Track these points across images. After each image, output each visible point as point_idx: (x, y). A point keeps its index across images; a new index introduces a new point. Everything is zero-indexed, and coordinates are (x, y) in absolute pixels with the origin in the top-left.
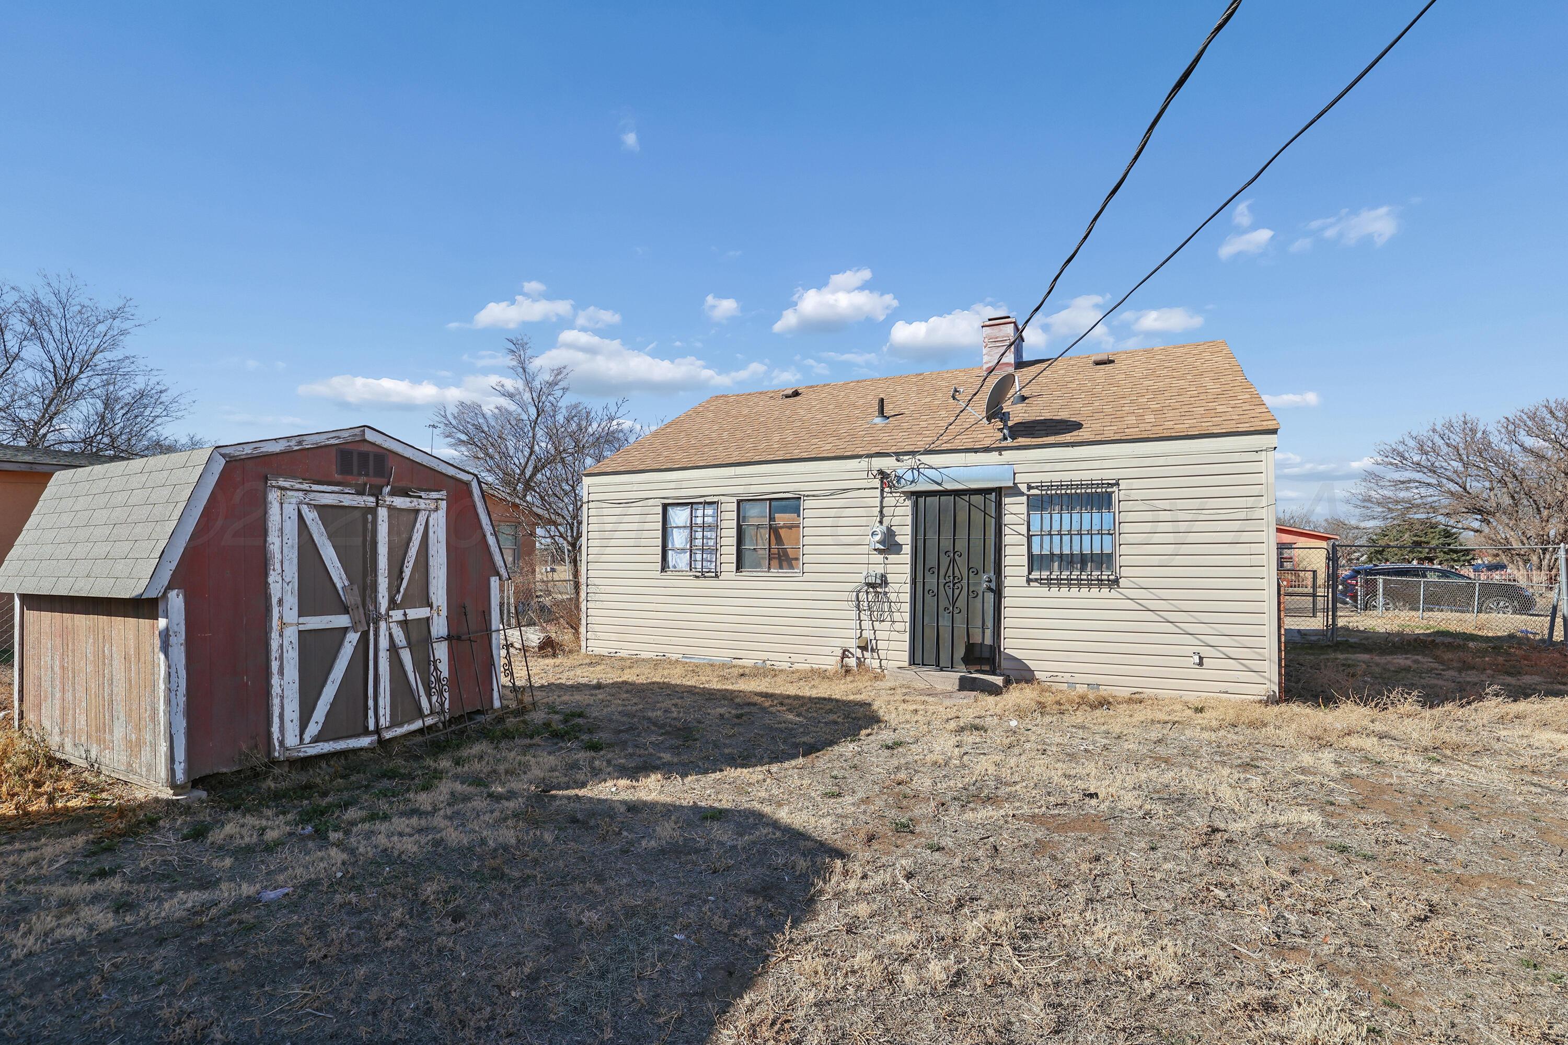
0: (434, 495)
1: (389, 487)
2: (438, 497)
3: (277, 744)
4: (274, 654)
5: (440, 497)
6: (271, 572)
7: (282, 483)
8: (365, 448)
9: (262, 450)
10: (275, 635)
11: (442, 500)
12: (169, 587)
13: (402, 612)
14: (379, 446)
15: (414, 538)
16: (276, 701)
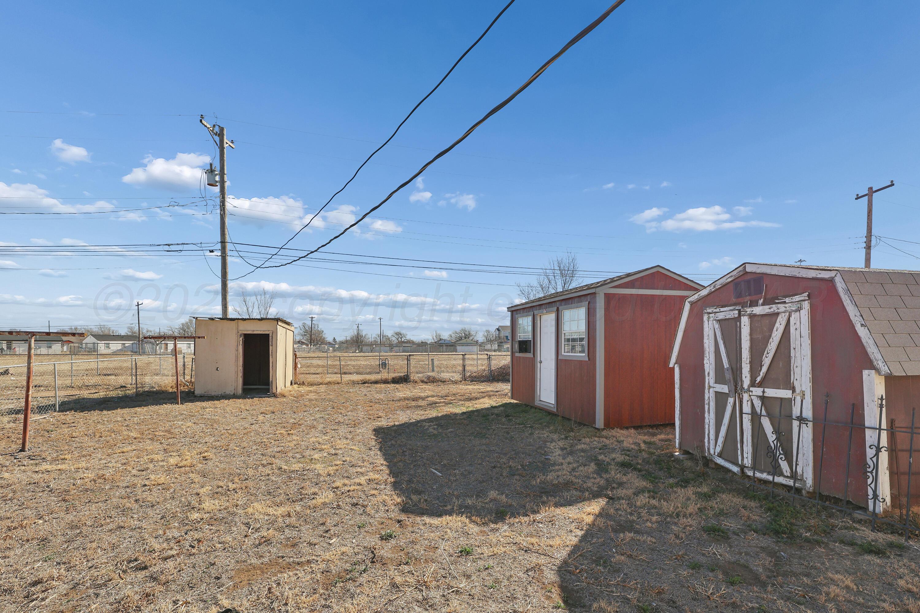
0: (797, 298)
1: (762, 300)
2: (801, 299)
3: (707, 449)
4: (706, 402)
5: (803, 298)
6: (705, 358)
7: (709, 310)
8: (748, 277)
9: (701, 295)
10: (706, 391)
11: (804, 300)
12: (675, 363)
13: (762, 389)
14: (755, 273)
15: (773, 335)
16: (707, 426)
